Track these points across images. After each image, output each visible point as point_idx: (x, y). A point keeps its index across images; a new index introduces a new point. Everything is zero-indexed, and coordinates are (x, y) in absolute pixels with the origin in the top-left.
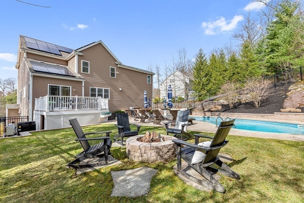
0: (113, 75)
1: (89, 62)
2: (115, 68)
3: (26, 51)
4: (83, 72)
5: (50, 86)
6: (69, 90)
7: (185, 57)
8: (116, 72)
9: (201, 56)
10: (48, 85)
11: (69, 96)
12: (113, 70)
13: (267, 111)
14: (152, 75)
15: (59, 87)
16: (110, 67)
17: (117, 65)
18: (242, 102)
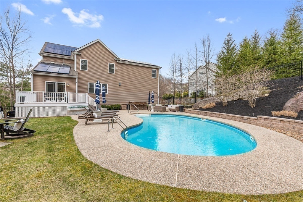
0: (111, 70)
1: (87, 60)
2: (114, 64)
3: (42, 55)
4: (81, 69)
5: (47, 82)
6: (64, 85)
7: (209, 46)
8: (115, 68)
9: (228, 43)
10: (46, 82)
11: (55, 92)
12: (111, 66)
13: (253, 113)
14: (158, 69)
15: (55, 83)
16: (109, 63)
17: (116, 61)
18: (244, 99)
